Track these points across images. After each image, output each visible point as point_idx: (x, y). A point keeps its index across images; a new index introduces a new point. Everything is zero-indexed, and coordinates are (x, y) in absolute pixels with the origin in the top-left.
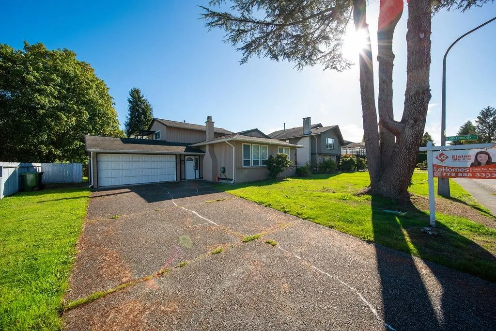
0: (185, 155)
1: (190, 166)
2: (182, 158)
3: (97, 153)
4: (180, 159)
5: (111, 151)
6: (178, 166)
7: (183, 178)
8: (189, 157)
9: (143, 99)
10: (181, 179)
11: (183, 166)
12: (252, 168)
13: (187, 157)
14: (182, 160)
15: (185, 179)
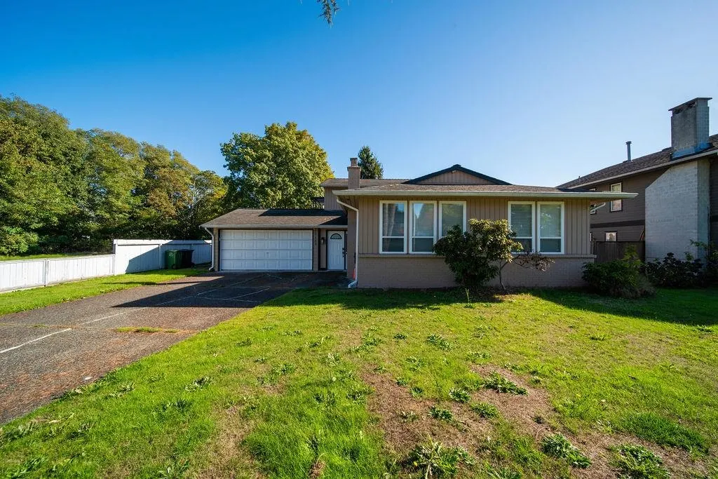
0: (327, 231)
1: (335, 248)
2: (323, 235)
3: (220, 230)
4: (319, 236)
5: (233, 226)
6: (316, 247)
7: (323, 266)
8: (336, 232)
9: (373, 157)
10: (319, 268)
11: (323, 247)
12: (408, 257)
13: (330, 234)
14: (323, 238)
15: (326, 269)
